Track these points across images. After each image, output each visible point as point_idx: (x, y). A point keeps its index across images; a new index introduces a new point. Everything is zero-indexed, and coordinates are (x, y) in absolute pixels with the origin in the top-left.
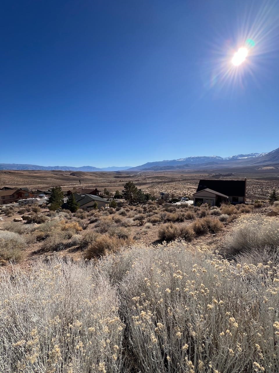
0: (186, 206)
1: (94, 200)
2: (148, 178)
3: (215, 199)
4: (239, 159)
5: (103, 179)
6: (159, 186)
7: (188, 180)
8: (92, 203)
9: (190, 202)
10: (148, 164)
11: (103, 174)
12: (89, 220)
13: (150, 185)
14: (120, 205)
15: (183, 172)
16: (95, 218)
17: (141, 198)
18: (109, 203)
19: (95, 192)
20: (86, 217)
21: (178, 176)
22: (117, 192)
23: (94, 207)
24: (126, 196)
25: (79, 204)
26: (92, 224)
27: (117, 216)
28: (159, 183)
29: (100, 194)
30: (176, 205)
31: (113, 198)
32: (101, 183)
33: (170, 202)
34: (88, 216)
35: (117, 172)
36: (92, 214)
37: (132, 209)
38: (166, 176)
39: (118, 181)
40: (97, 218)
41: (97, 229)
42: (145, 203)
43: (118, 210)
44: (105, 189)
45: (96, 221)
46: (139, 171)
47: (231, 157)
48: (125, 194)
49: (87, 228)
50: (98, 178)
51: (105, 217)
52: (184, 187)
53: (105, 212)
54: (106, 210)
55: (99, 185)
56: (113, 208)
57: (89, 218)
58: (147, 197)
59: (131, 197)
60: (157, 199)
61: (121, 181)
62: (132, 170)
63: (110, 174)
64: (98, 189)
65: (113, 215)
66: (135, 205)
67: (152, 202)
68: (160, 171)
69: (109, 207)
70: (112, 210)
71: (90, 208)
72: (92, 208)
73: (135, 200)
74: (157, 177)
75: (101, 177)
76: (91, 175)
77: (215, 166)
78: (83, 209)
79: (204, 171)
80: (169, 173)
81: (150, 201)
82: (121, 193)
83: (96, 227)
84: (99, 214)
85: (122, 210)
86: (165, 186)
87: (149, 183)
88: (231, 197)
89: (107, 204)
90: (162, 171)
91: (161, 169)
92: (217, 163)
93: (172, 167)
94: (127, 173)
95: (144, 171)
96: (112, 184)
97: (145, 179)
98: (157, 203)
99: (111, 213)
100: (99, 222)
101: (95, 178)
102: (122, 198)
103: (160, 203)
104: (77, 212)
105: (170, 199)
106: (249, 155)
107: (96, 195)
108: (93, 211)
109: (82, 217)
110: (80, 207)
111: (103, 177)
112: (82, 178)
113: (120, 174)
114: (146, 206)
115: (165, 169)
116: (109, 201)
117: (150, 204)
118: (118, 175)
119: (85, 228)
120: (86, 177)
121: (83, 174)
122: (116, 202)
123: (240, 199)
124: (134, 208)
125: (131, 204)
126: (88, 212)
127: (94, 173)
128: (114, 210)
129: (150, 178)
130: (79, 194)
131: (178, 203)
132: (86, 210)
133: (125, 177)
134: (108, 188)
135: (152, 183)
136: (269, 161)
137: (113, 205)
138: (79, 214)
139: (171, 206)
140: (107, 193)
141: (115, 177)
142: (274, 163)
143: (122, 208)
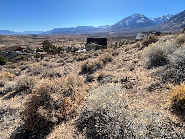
0: (83, 52)
1: (20, 55)
2: (57, 39)
3: (95, 47)
4: (101, 28)
5: (23, 40)
6: (65, 43)
7: (79, 39)
8: (19, 57)
9: (84, 50)
10: (55, 29)
11: (21, 37)
12: (21, 68)
13: (59, 43)
14: (43, 56)
15: (76, 35)
16: (25, 66)
17: (56, 50)
18: (33, 55)
19: (20, 49)
20: (17, 67)
21: (74, 37)
22: (37, 48)
23: (22, 59)
24: (45, 49)
25: (7, 58)
26: (24, 71)
27: (43, 62)
28: (64, 41)
29: (24, 50)
30: (78, 52)
31: (35, 52)
32: (22, 43)
33: (74, 51)
34: (18, 66)
35: (33, 35)
36: (22, 64)
37: (52, 57)
38: (67, 37)
39: (36, 42)
40: (27, 66)
41: (30, 73)
42: (59, 53)
43: (42, 59)
44: (27, 47)
45: (27, 68)
46: (50, 34)
47: (98, 27)
48: (44, 48)
49: (21, 74)
50: (18, 40)
51: (34, 64)
52: (78, 43)
53: (32, 61)
54: (32, 60)
55: (21, 45)
56: (38, 58)
57: (20, 67)
58: (60, 49)
59: (49, 50)
60: (66, 50)
61: (38, 41)
62: (44, 34)
63: (28, 37)
64: (21, 47)
65: (40, 62)
66: (53, 55)
67: (64, 52)
68: (63, 34)
69: (34, 58)
70: (37, 59)
71: (18, 60)
72: (20, 60)
73: (52, 51)
74: (63, 38)
75: (21, 39)
76: (11, 38)
77: (91, 32)
78: (12, 62)
79: (87, 35)
80: (69, 36)
81: (62, 51)
82: (41, 48)
83: (28, 72)
84: (28, 63)
85: (45, 58)
86: (68, 43)
87: (58, 42)
88: (102, 46)
89: (32, 57)
90: (65, 34)
91: (63, 33)
92: (92, 30)
93: (70, 32)
94: (42, 36)
95: (53, 34)
96: (32, 43)
97: (55, 39)
98: (66, 52)
99: (38, 61)
100: (30, 68)
101: (16, 40)
102: (42, 51)
103: (68, 52)
104: (7, 65)
105: (73, 49)
106: (105, 26)
107: (20, 51)
108: (22, 62)
109: (13, 67)
110: (9, 60)
111: (23, 39)
112: (2, 40)
113: (36, 37)
114: (60, 54)
115: (66, 33)
116: (33, 54)
117: (62, 53)
118: (35, 37)
119: (18, 75)
120: (6, 39)
121: (2, 37)
122: (39, 54)
123: (105, 46)
124: (53, 56)
125: (50, 54)
126: (18, 63)
127: (13, 36)
128: (39, 59)
129: (58, 39)
130: (4, 52)
131: (79, 51)
132: (16, 62)
133: (41, 39)
134: (29, 47)
135: (60, 41)
136: (112, 29)
137: (37, 56)
138: (10, 66)
139: (75, 53)
140: (30, 50)
141: (33, 39)
142: (114, 30)
143: (44, 57)
